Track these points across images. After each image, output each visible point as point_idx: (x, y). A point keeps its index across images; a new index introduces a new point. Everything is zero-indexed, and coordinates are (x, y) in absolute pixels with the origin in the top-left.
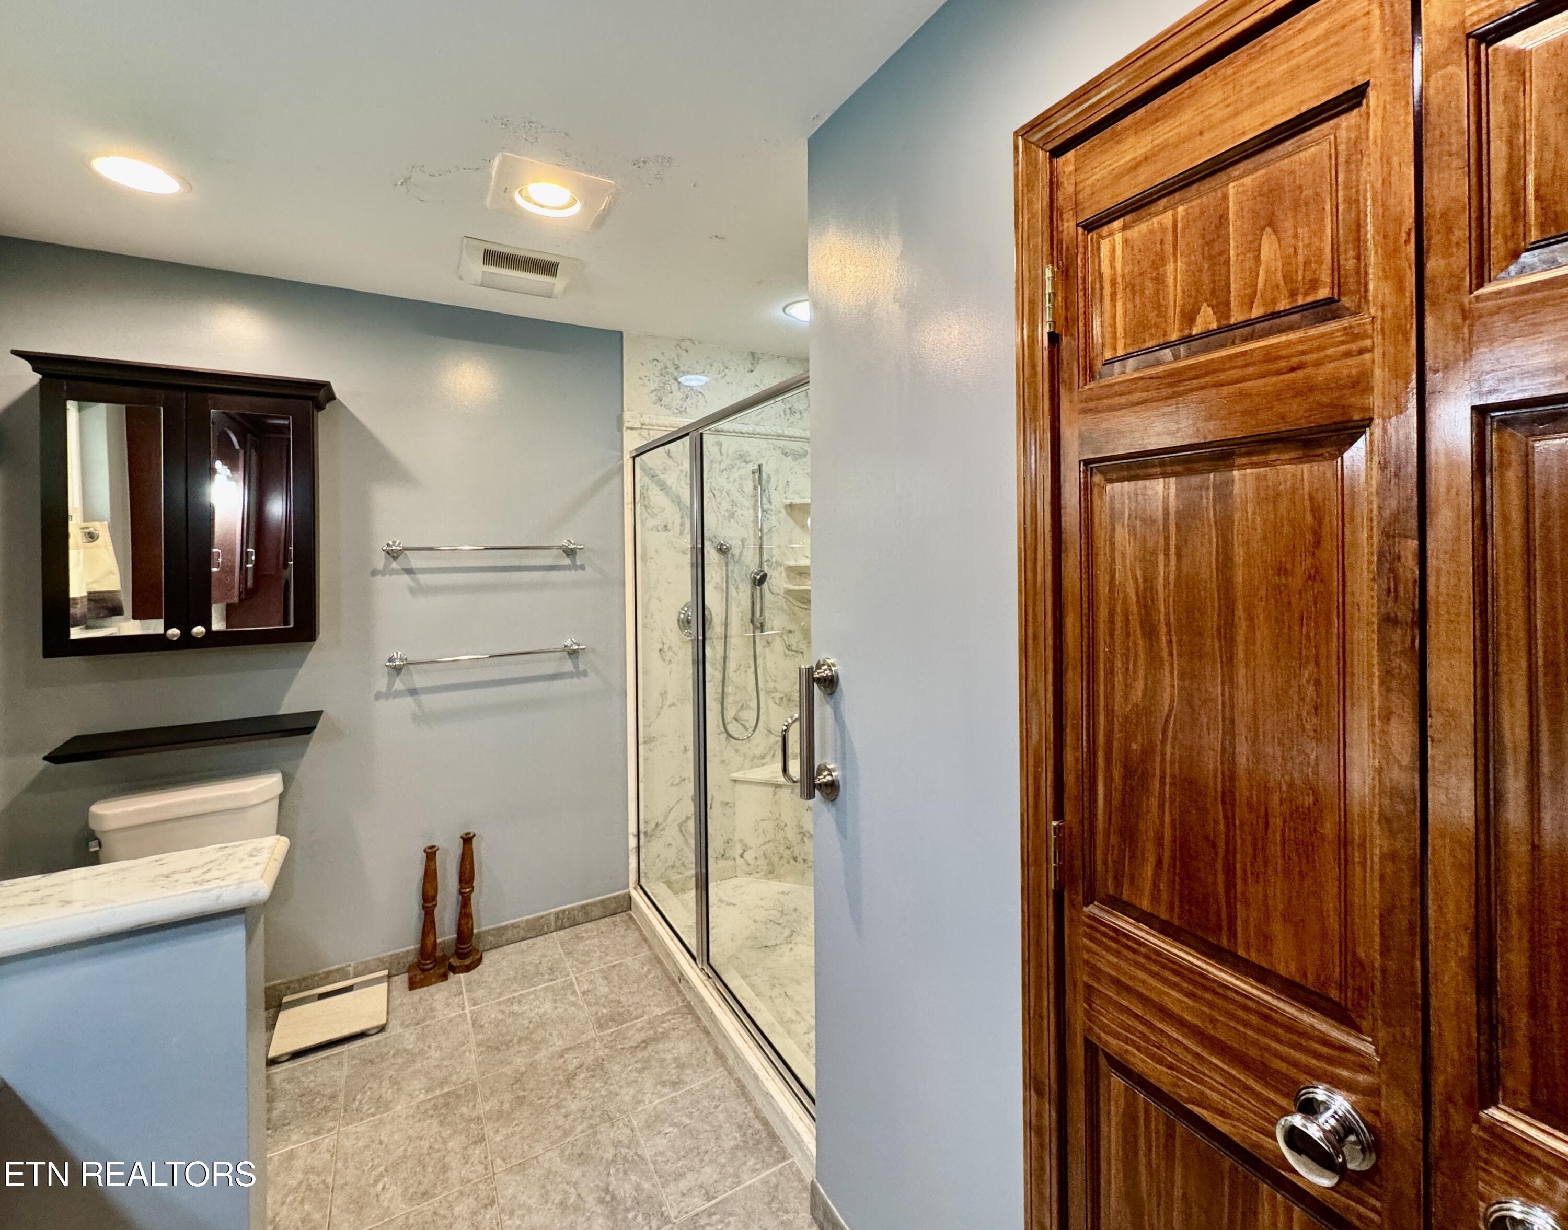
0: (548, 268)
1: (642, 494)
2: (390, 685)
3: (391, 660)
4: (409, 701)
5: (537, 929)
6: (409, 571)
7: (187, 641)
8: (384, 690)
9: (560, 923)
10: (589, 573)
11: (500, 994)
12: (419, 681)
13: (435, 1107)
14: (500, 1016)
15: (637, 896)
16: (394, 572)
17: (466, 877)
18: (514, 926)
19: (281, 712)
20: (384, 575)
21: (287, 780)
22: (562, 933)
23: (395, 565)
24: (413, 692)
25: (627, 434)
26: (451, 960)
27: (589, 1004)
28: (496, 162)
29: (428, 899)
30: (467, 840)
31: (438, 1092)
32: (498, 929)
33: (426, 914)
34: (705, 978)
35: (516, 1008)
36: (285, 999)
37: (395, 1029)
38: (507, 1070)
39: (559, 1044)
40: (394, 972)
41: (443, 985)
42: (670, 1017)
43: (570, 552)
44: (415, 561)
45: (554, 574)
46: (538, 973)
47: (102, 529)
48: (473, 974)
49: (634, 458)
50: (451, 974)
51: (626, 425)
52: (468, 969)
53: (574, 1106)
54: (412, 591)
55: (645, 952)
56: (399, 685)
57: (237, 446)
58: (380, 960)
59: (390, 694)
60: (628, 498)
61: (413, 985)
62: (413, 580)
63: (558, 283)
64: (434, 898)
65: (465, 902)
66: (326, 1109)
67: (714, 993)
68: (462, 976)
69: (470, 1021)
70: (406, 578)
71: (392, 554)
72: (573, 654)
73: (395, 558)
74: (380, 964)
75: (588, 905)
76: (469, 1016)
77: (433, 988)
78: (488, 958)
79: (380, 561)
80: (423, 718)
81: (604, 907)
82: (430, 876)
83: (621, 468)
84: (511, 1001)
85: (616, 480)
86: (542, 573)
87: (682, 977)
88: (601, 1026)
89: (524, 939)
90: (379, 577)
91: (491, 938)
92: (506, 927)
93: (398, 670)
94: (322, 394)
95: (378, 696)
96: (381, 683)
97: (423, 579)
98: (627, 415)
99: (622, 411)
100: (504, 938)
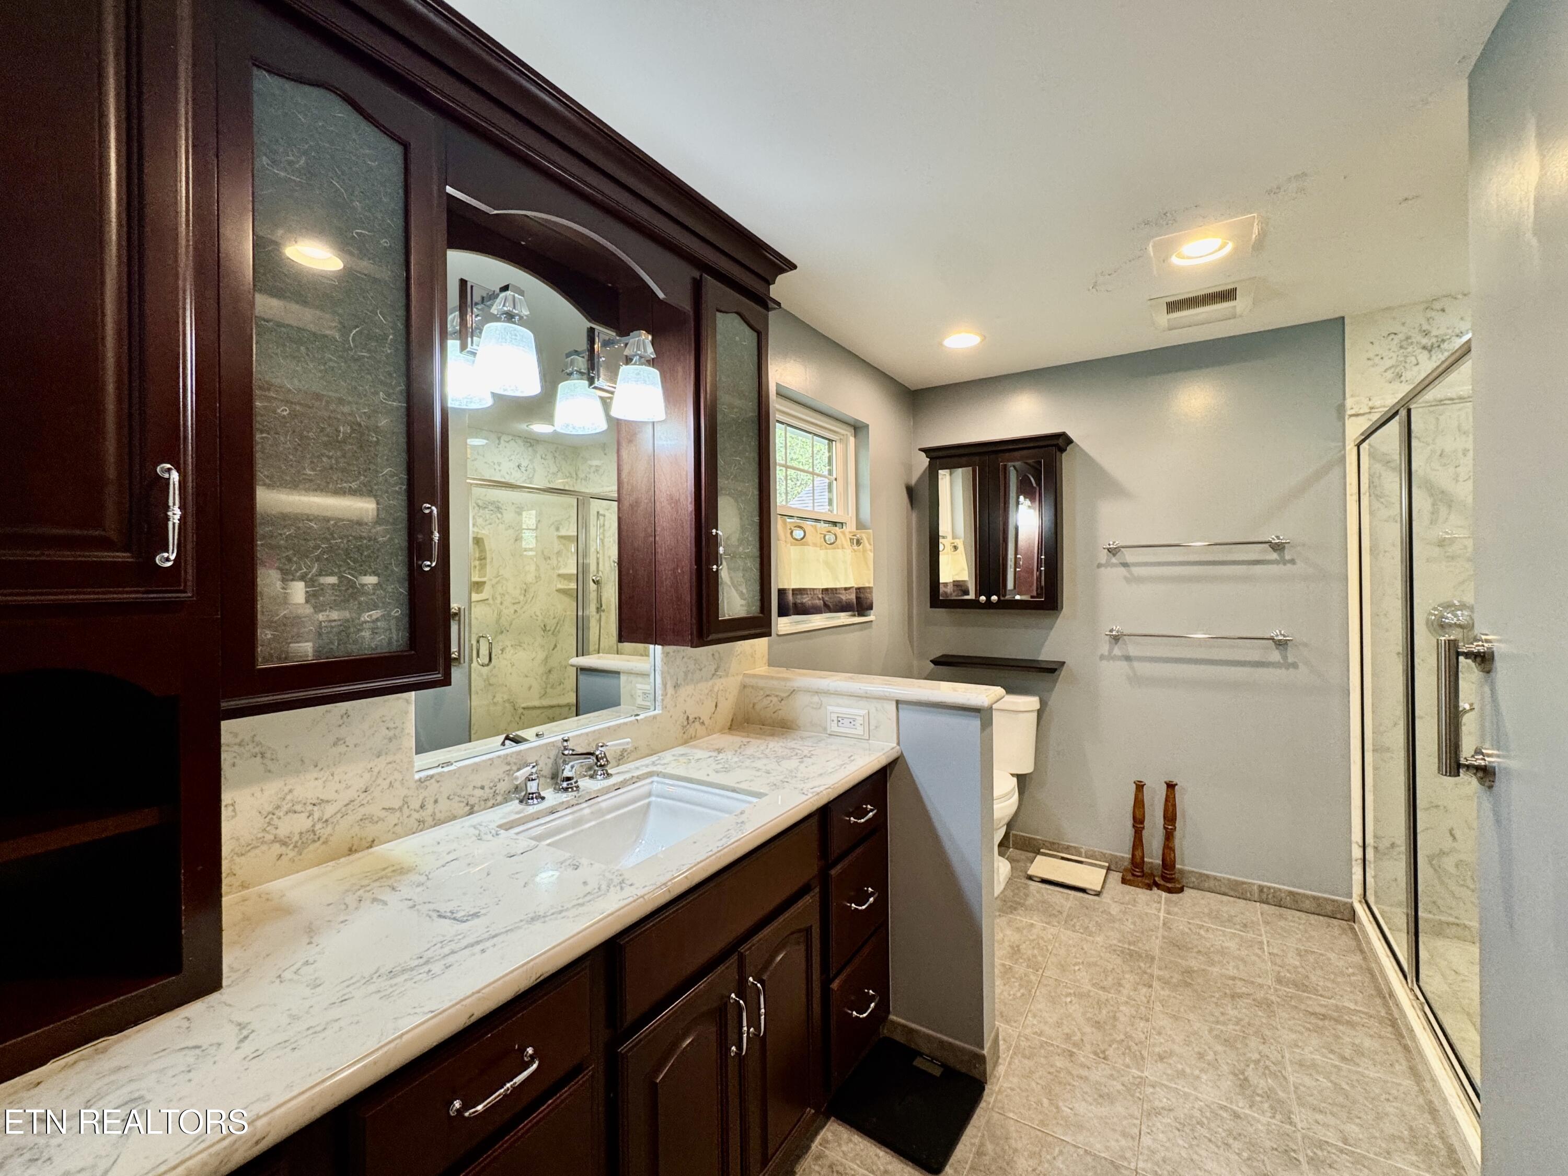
0: (1228, 295)
1: (1371, 482)
2: (1111, 650)
3: (1111, 631)
4: (1124, 664)
5: (1238, 891)
6: (1125, 565)
7: (989, 605)
8: (1106, 653)
9: (1264, 896)
10: (1299, 568)
11: (1192, 918)
12: (1132, 651)
13: (1122, 952)
14: (1187, 930)
15: (1361, 910)
16: (1114, 565)
17: (1170, 817)
18: (1215, 878)
19: (1040, 658)
20: (1106, 567)
21: (1043, 703)
22: (1265, 906)
23: (1114, 560)
24: (1128, 658)
25: (1349, 423)
26: (1157, 879)
27: (1273, 963)
28: (1150, 249)
29: (1138, 822)
30: (1171, 786)
31: (1126, 946)
32: (1201, 875)
33: (1136, 832)
34: (1412, 997)
35: (1202, 932)
36: (1042, 850)
37: (1106, 897)
38: (1183, 963)
39: (1232, 972)
40: (1113, 867)
41: (1148, 892)
42: (1362, 1016)
43: (1278, 547)
44: (1130, 556)
45: (1258, 569)
46: (1230, 920)
47: (960, 543)
48: (1174, 897)
49: (1358, 446)
50: (1155, 889)
51: (1349, 412)
52: (1169, 891)
53: (1232, 1013)
54: (1125, 578)
55: (1357, 958)
56: (1117, 651)
57: (1034, 485)
58: (1104, 855)
59: (1111, 657)
60: (1352, 488)
61: (1124, 881)
62: (1130, 572)
63: (1239, 305)
64: (1142, 822)
65: (1169, 836)
66: (1055, 916)
67: (1421, 1014)
68: (1164, 894)
69: (1161, 922)
70: (1122, 570)
71: (1113, 551)
72: (1281, 644)
73: (1114, 555)
74: (1103, 857)
75: (1299, 894)
76: (1162, 918)
77: (1139, 890)
78: (1188, 892)
79: (1103, 556)
80: (1136, 680)
81: (1319, 905)
82: (1139, 803)
83: (1343, 460)
84: (1201, 927)
85: (1337, 470)
86: (1244, 567)
87: (1392, 994)
88: (1279, 981)
89: (1224, 894)
90: (1103, 569)
91: (1193, 879)
92: (1208, 876)
93: (1116, 639)
94: (1061, 442)
95: (1102, 657)
96: (1105, 648)
97: (1136, 571)
98: (1349, 402)
99: (1344, 398)
100: (1206, 885)
